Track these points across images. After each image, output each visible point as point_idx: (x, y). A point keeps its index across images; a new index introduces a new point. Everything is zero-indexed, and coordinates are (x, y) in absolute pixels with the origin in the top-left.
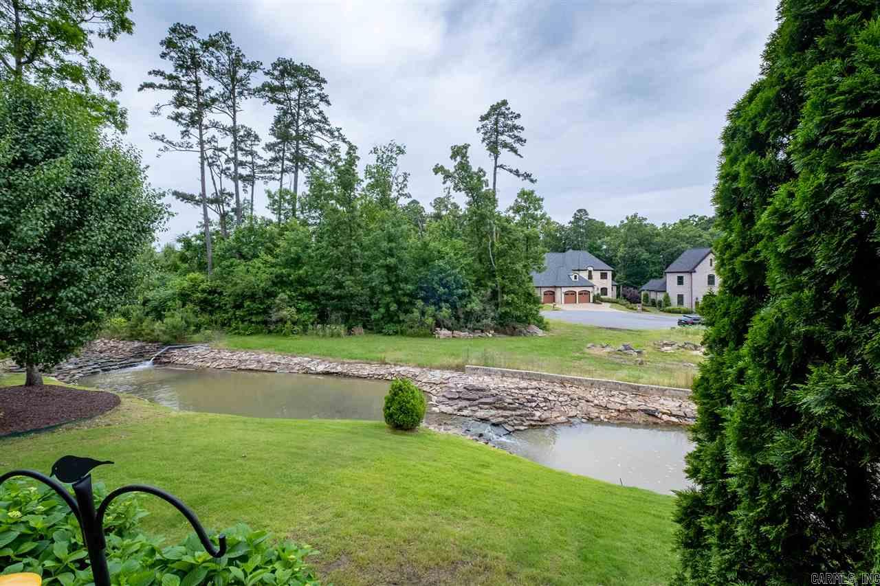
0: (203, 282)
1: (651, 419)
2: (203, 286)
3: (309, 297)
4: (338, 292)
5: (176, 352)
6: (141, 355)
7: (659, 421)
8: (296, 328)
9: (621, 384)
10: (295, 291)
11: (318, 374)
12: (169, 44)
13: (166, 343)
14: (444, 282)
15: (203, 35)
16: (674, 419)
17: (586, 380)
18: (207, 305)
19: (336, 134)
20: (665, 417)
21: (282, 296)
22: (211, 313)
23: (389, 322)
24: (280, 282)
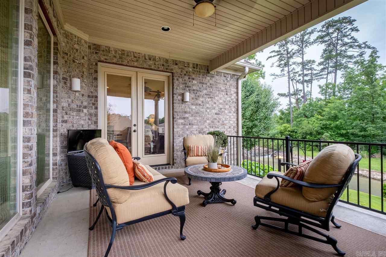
2: (289, 129)
13: (275, 150)
21: (326, 134)
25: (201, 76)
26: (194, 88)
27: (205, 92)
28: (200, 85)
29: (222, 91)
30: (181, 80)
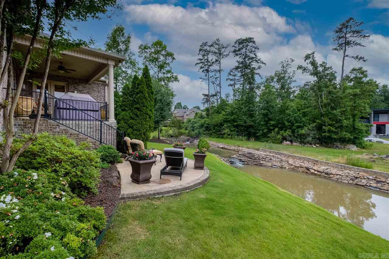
0: (207, 121)
1: (307, 171)
2: (207, 122)
3: (235, 126)
4: (245, 125)
5: (195, 140)
6: (188, 140)
7: (309, 172)
8: (229, 136)
9: (310, 159)
10: (231, 124)
11: (220, 148)
12: (200, 50)
13: (194, 138)
14: (289, 120)
15: (209, 44)
16: (316, 172)
17: (298, 156)
18: (208, 129)
19: (259, 61)
20: (312, 171)
21: (225, 125)
22: (209, 131)
23: (264, 137)
24: (226, 121)
25: (84, 84)
26: (80, 89)
27: (86, 91)
28: (83, 88)
29: (96, 91)
30: (72, 85)
